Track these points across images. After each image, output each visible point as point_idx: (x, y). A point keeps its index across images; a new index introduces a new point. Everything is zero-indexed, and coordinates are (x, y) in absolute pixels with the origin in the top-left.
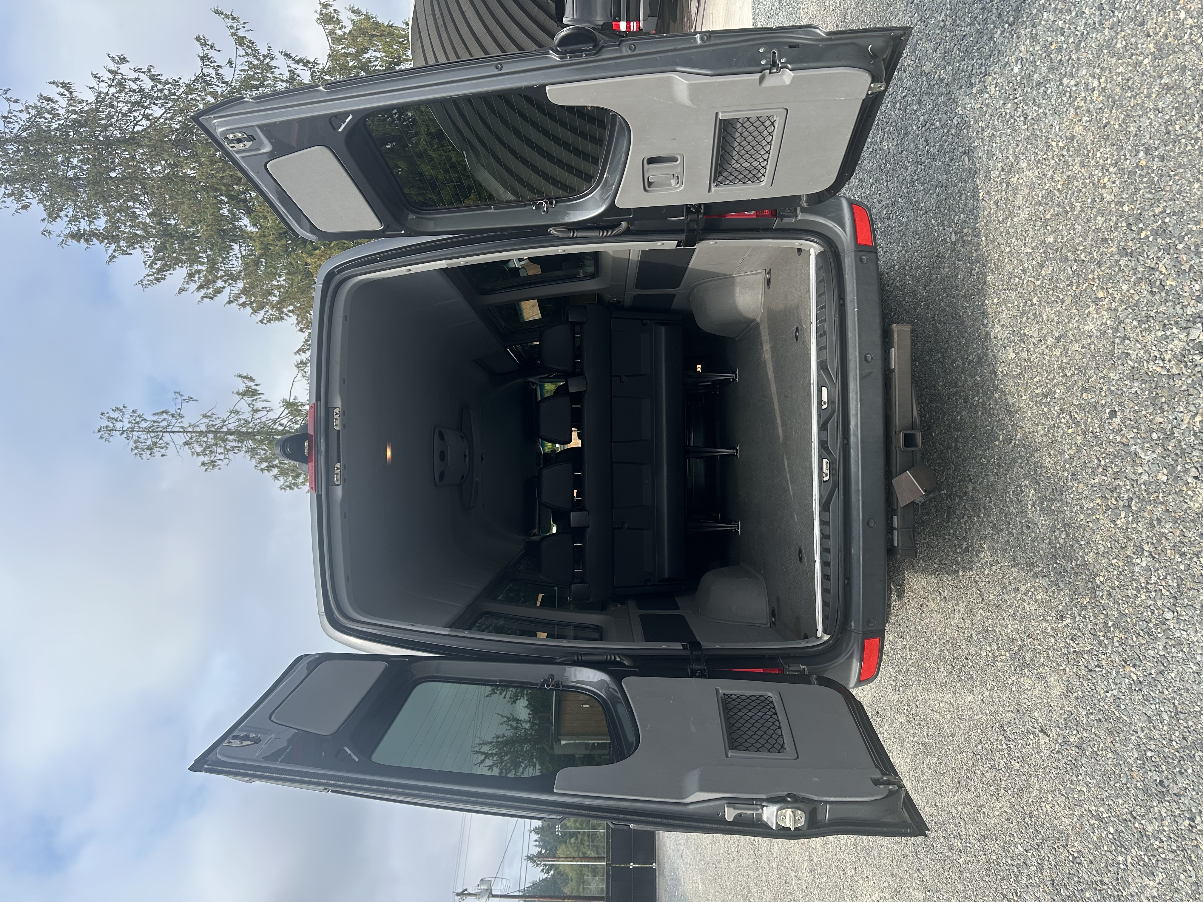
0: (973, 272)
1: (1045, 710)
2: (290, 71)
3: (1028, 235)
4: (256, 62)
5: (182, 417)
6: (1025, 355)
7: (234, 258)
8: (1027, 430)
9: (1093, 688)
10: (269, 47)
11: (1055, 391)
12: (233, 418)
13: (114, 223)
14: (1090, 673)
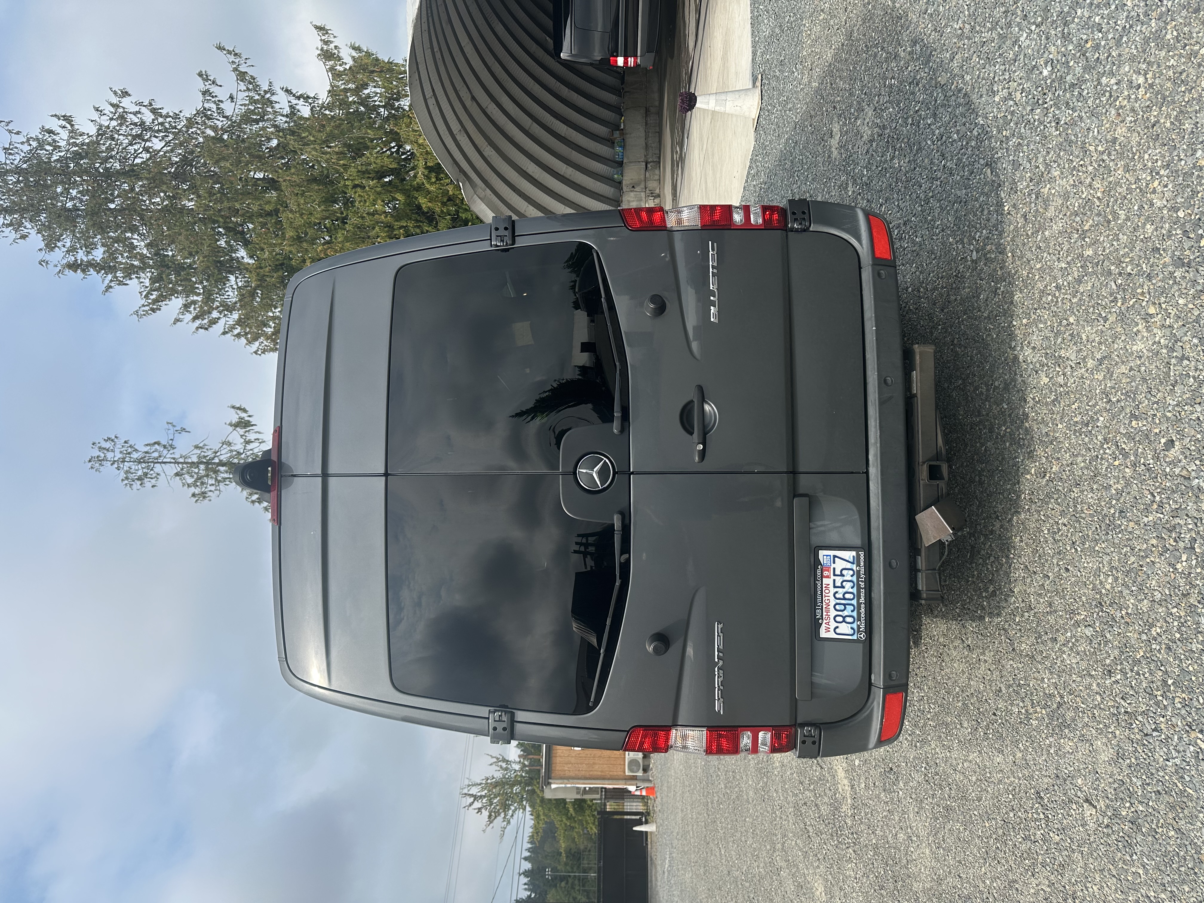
0: (998, 291)
1: (1090, 778)
2: (291, 106)
3: (1062, 249)
4: (257, 97)
5: (174, 448)
6: (1061, 380)
7: (230, 290)
8: (1065, 462)
9: (1150, 755)
10: (270, 83)
11: (1098, 419)
12: (225, 449)
13: (112, 254)
14: (1146, 738)
